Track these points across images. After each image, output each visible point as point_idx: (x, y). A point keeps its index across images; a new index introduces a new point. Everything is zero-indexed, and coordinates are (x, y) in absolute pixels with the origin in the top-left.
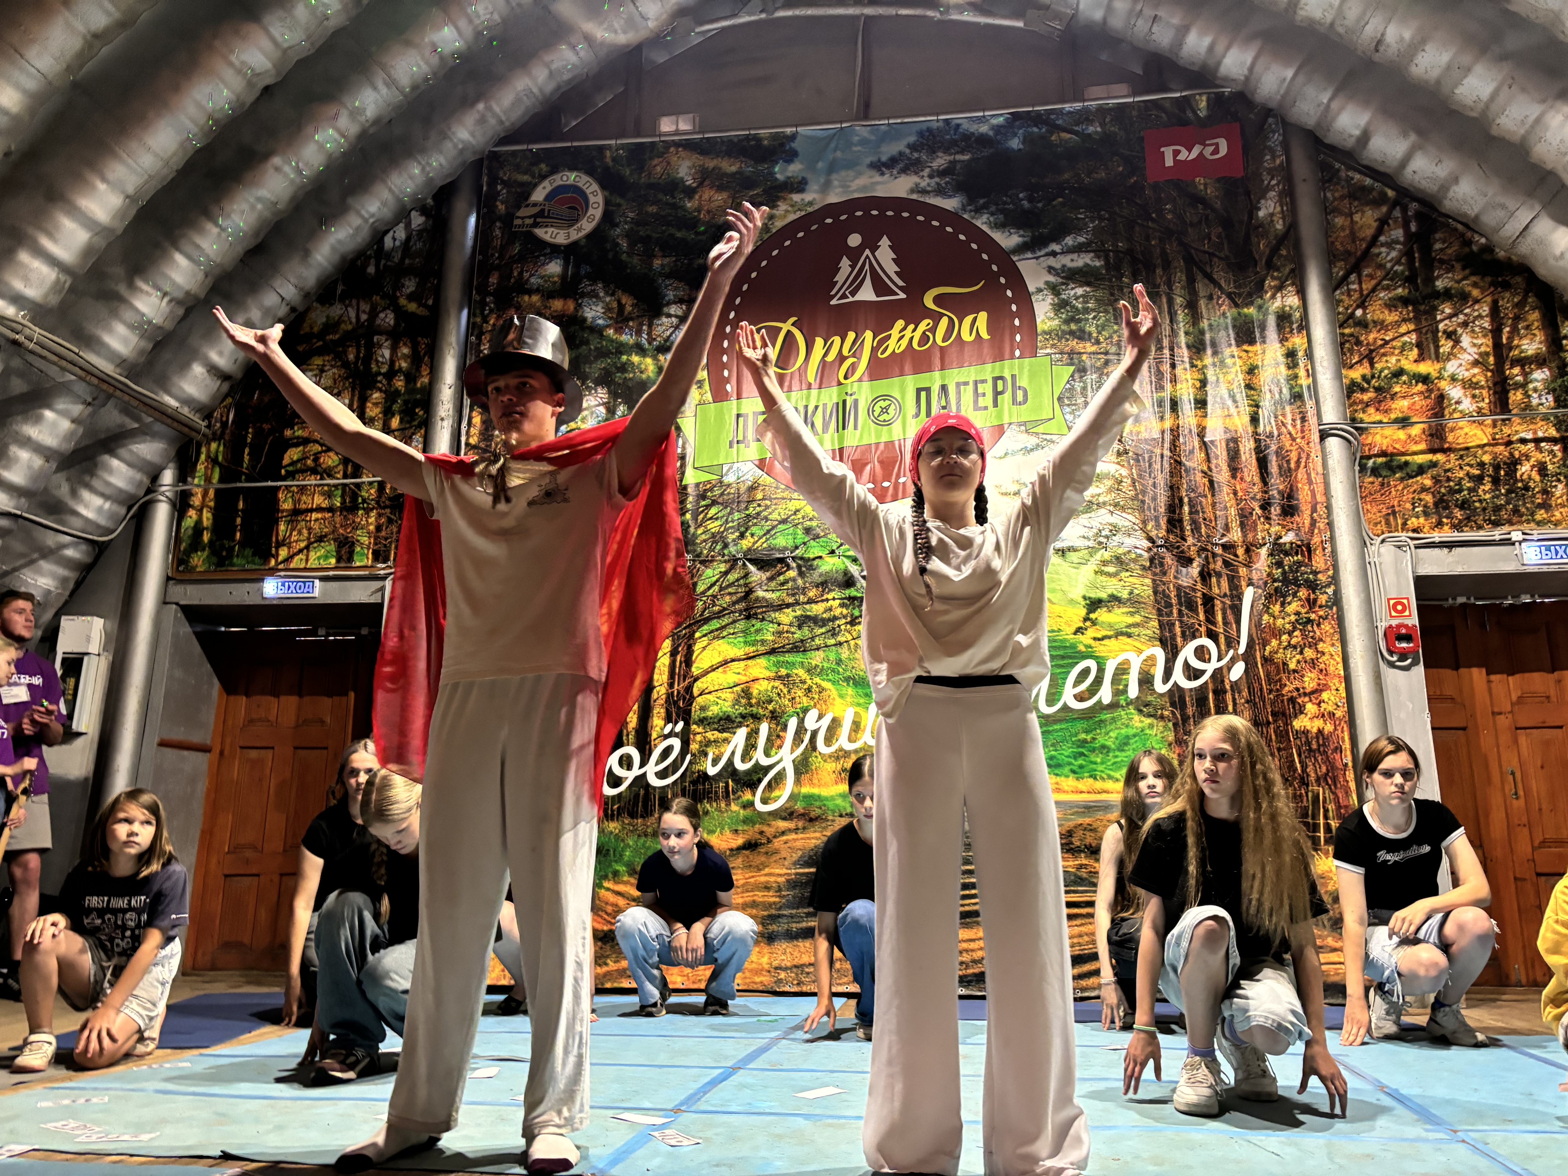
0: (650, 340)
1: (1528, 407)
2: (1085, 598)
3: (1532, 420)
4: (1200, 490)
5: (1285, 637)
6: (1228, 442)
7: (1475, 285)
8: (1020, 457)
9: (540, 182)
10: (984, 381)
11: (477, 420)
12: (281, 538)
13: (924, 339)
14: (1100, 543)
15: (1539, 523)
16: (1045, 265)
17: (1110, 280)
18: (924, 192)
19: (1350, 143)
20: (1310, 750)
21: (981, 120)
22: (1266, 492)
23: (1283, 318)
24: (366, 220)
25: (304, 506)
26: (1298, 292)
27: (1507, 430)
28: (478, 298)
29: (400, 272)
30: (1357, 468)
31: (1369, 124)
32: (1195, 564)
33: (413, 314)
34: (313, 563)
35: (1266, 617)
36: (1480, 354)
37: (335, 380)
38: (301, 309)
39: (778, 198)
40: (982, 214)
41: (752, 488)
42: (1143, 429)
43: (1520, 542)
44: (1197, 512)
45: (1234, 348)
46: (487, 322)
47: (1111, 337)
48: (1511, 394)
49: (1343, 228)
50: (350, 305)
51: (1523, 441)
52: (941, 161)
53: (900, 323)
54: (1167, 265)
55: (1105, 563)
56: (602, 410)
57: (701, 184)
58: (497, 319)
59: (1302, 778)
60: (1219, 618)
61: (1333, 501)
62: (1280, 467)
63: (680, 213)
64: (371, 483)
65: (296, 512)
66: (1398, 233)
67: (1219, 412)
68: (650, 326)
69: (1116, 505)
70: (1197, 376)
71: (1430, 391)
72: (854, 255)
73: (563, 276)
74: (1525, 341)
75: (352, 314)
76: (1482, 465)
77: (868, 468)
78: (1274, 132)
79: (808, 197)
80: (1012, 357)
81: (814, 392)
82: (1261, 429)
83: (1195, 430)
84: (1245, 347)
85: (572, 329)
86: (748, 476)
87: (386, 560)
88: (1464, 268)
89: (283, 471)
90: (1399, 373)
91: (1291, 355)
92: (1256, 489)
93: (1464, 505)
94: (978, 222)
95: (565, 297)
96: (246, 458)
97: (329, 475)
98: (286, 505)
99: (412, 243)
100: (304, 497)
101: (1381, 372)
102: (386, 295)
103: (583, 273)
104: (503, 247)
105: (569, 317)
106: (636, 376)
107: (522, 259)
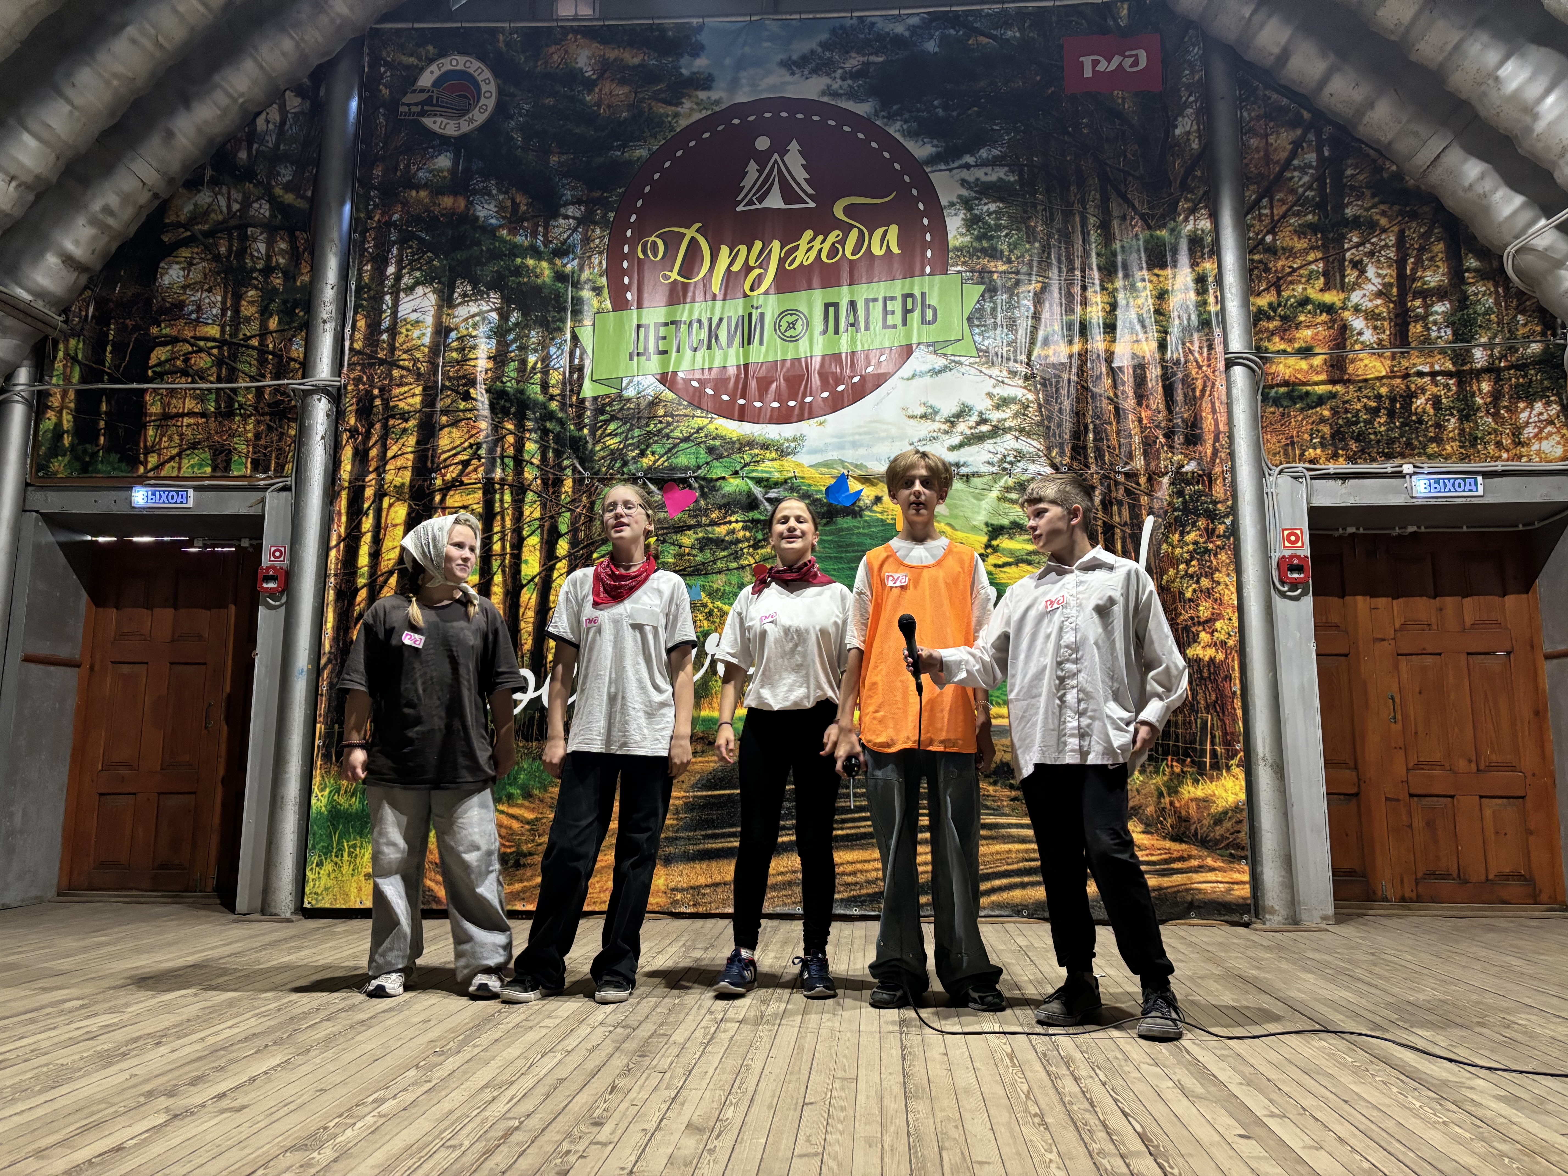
0: (546, 243)
1: (1427, 340)
2: (987, 524)
3: (1430, 354)
4: (1106, 417)
5: (1182, 566)
6: (1135, 368)
7: (1383, 213)
8: (927, 379)
9: (428, 65)
10: (893, 298)
11: (361, 323)
12: (149, 444)
13: (833, 252)
14: (1004, 469)
15: (1430, 457)
16: (958, 177)
17: (1024, 197)
18: (835, 95)
19: (1269, 61)
20: (1202, 678)
21: (898, 18)
22: (1170, 420)
23: (1195, 242)
24: (234, 100)
25: (175, 410)
26: (1210, 216)
27: (1405, 363)
28: (361, 191)
29: (275, 158)
30: (1260, 397)
31: (1289, 41)
33: (290, 206)
34: (186, 471)
35: (1164, 546)
36: (1384, 285)
37: (205, 275)
38: (164, 196)
39: (683, 95)
40: (895, 121)
41: (652, 404)
42: (1051, 352)
43: (1411, 475)
44: (1102, 439)
45: (1145, 272)
46: (371, 218)
47: (1023, 256)
48: (1411, 327)
49: (1257, 149)
50: (220, 193)
51: (1420, 374)
52: (854, 62)
53: (809, 234)
54: (1081, 182)
55: (1008, 489)
56: (494, 315)
57: (601, 76)
58: (382, 215)
59: (1192, 705)
60: (1119, 546)
61: (1236, 430)
62: (1185, 395)
63: (579, 107)
64: (247, 388)
65: (166, 417)
66: (1311, 157)
67: (1127, 337)
68: (546, 227)
69: (1021, 430)
70: (1107, 299)
71: (1333, 321)
72: (762, 159)
73: (453, 171)
74: (1428, 273)
75: (223, 203)
76: (1379, 397)
77: (774, 386)
78: (1194, 45)
79: (714, 95)
80: (923, 274)
81: (719, 304)
82: (1168, 356)
83: (1103, 355)
84: (1156, 271)
85: (463, 229)
86: (649, 391)
87: (266, 470)
88: (1373, 196)
89: (150, 373)
90: (1305, 302)
91: (1201, 281)
92: (1161, 417)
93: (1359, 437)
94: (891, 131)
95: (455, 193)
96: (109, 356)
97: (201, 378)
98: (155, 409)
99: (287, 127)
100: (174, 401)
101: (1288, 300)
102: (260, 183)
103: (474, 168)
104: (388, 136)
105: (460, 215)
106: (531, 280)
107: (408, 149)
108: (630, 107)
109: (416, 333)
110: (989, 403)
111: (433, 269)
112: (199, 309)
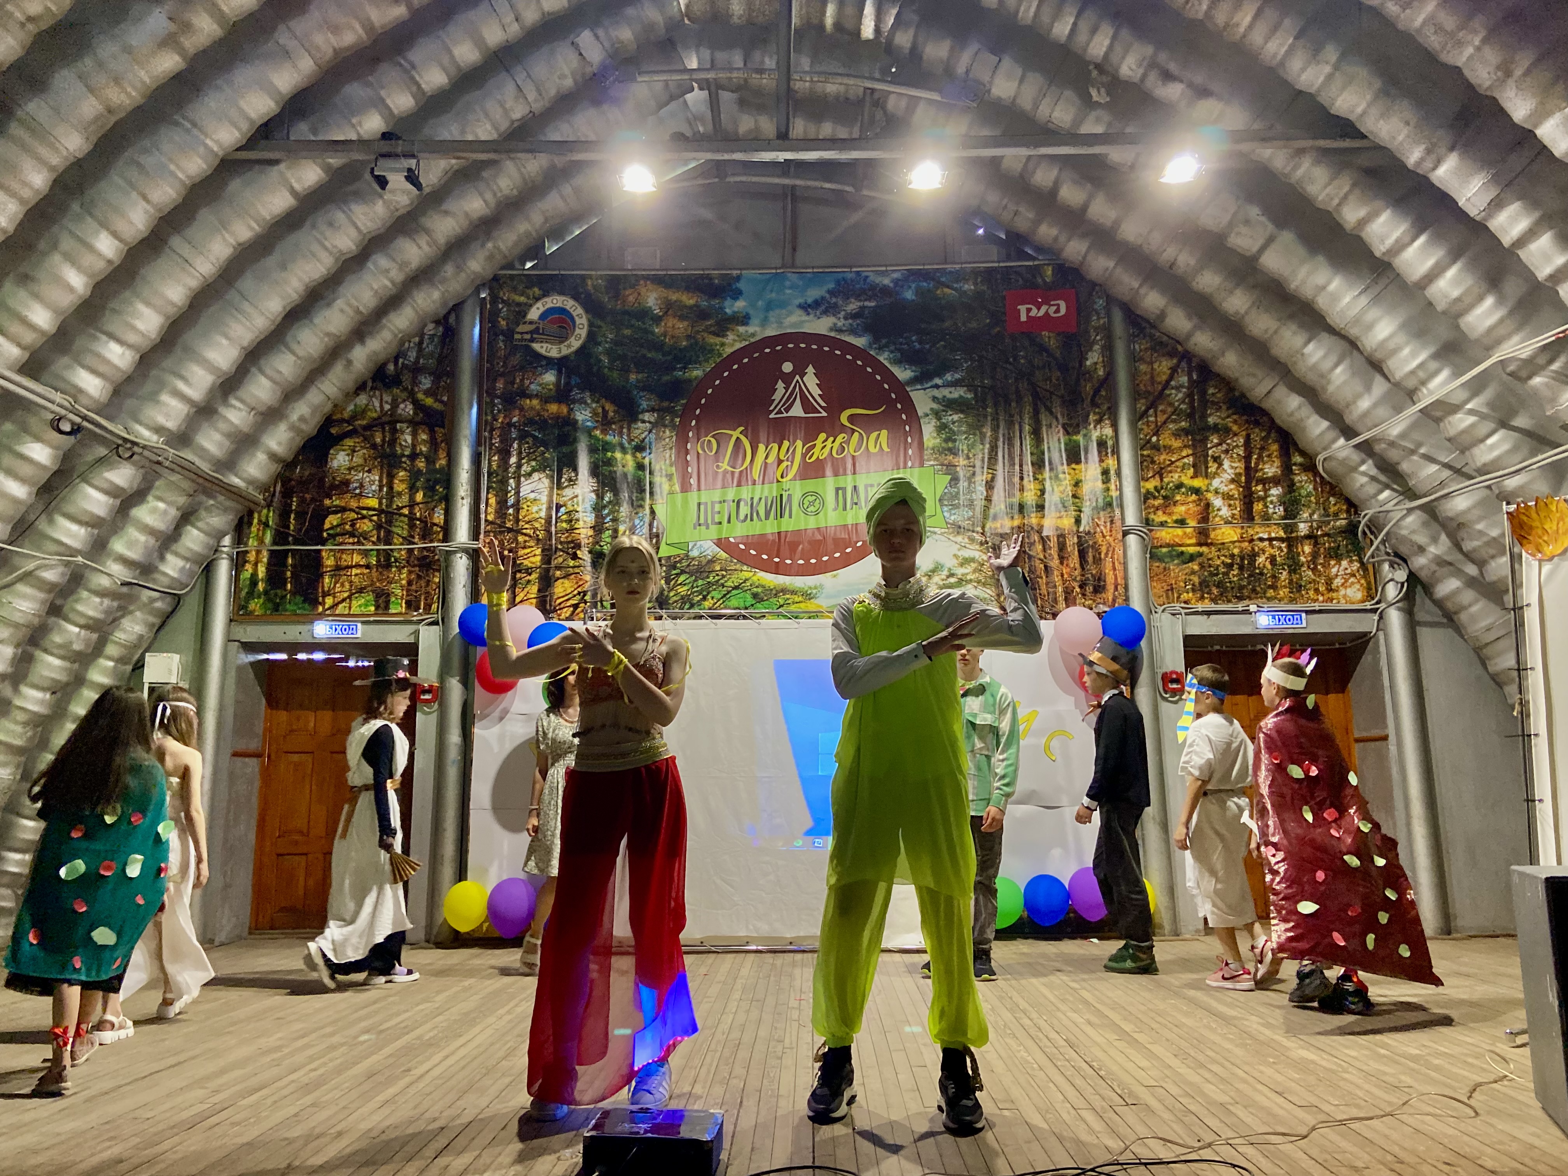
0: (630, 441)
1: (1266, 515)
3: (1268, 526)
6: (1058, 537)
7: (1235, 422)
9: (535, 303)
11: (492, 501)
12: (326, 589)
13: (841, 450)
15: (1269, 599)
16: (930, 395)
17: (978, 410)
18: (840, 331)
21: (884, 274)
22: (1083, 575)
23: (1102, 444)
25: (344, 564)
26: (1112, 426)
27: (1251, 532)
28: (485, 398)
29: (416, 370)
30: (1148, 556)
31: (1166, 306)
33: (430, 407)
34: (355, 610)
36: (1236, 474)
37: (365, 460)
39: (728, 329)
40: (884, 351)
41: (711, 562)
42: (998, 525)
43: (1255, 613)
45: (1065, 467)
46: (496, 420)
47: (977, 454)
48: (1255, 505)
49: (1145, 373)
50: (374, 396)
51: (1261, 540)
52: (853, 306)
53: (823, 436)
54: (1019, 399)
56: (593, 495)
57: (666, 313)
58: (505, 417)
61: (1130, 581)
62: (1094, 557)
63: (650, 337)
65: (338, 569)
66: (1184, 379)
67: (1053, 514)
68: (629, 429)
69: (979, 582)
70: (1038, 486)
71: (1200, 500)
72: (787, 379)
73: (557, 385)
74: (1267, 466)
75: (377, 404)
76: (1232, 556)
77: (800, 548)
78: (1099, 297)
79: (751, 329)
80: (906, 467)
81: (758, 487)
82: (1082, 528)
83: (1035, 527)
84: (1073, 466)
85: (566, 429)
86: (708, 552)
87: (417, 609)
88: (1228, 409)
89: (325, 535)
90: (1180, 486)
91: (1105, 473)
92: (1077, 572)
93: (1219, 585)
94: (881, 359)
95: (560, 402)
96: (293, 521)
97: (365, 539)
98: (329, 562)
99: (424, 345)
100: (344, 556)
101: (1168, 484)
102: (406, 389)
103: (573, 383)
104: (506, 357)
105: (563, 418)
106: (619, 469)
107: (522, 368)
108: (689, 337)
109: (534, 509)
110: (955, 562)
111: (545, 459)
112: (361, 486)
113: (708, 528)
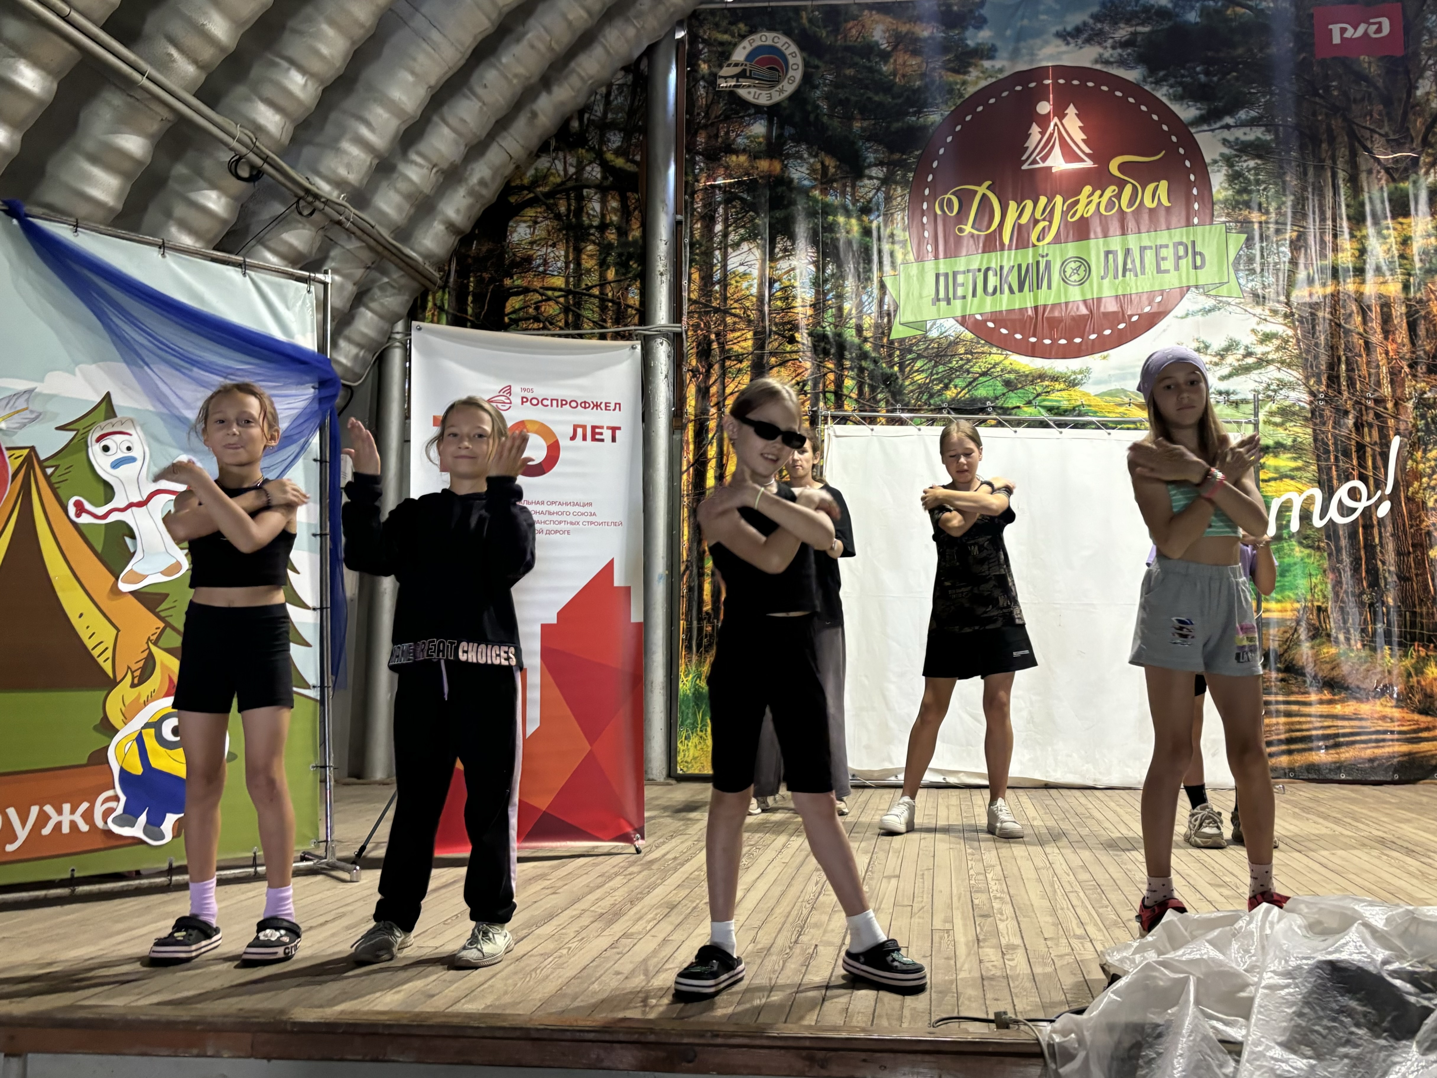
0: (855, 201)
4: (1357, 351)
5: (1425, 480)
6: (1382, 306)
8: (1199, 317)
9: (739, 42)
10: (1167, 246)
11: (696, 276)
13: (1110, 205)
14: (1269, 396)
16: (1220, 137)
18: (1107, 62)
22: (1414, 353)
23: (1435, 193)
28: (688, 157)
29: (604, 126)
32: (1351, 416)
33: (620, 169)
35: (1410, 462)
37: (549, 232)
39: (970, 65)
40: (1162, 86)
41: (954, 343)
44: (1353, 370)
45: (1389, 221)
46: (698, 181)
47: (1280, 208)
50: (558, 158)
52: (1123, 32)
53: (1088, 189)
54: (1332, 140)
55: (1272, 414)
56: (812, 268)
57: (895, 48)
58: (708, 178)
59: (1434, 599)
60: (1370, 463)
62: (1427, 330)
63: (877, 77)
67: (1375, 279)
68: (853, 187)
69: (1283, 362)
70: (1356, 245)
72: (1043, 122)
73: (768, 137)
75: (560, 167)
77: (1062, 325)
79: (997, 64)
80: (1189, 223)
81: (1010, 253)
82: (1412, 295)
83: (1354, 295)
84: (1401, 220)
85: (780, 189)
86: (950, 332)
89: (506, 319)
92: (1405, 349)
94: (1159, 95)
95: (771, 158)
96: (471, 305)
97: (551, 324)
99: (613, 97)
102: (592, 149)
103: (786, 134)
104: (708, 107)
105: (776, 177)
106: (842, 236)
107: (727, 118)
108: (923, 76)
109: (745, 284)
110: (1253, 339)
111: (755, 227)
112: (545, 263)
113: (949, 303)
